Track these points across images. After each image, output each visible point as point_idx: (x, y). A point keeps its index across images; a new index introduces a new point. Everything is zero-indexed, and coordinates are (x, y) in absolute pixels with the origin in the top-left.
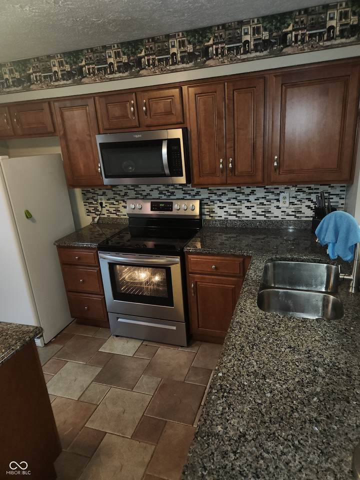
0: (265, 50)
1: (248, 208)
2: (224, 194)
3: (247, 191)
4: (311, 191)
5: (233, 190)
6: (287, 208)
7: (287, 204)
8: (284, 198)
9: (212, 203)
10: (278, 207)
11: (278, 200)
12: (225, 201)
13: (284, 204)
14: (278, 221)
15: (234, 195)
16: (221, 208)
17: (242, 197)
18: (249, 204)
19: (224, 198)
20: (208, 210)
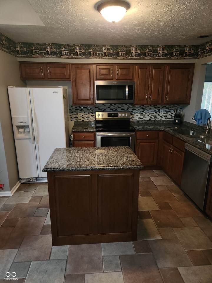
0: (166, 57)
1: (148, 115)
2: (138, 110)
3: (148, 109)
4: (171, 109)
5: (142, 108)
6: (163, 115)
7: (162, 114)
8: (162, 111)
9: (133, 114)
10: (159, 115)
11: (159, 112)
12: (139, 113)
13: (161, 113)
14: (159, 120)
15: (143, 110)
16: (137, 115)
17: (146, 111)
18: (148, 114)
19: (138, 111)
20: (131, 117)
